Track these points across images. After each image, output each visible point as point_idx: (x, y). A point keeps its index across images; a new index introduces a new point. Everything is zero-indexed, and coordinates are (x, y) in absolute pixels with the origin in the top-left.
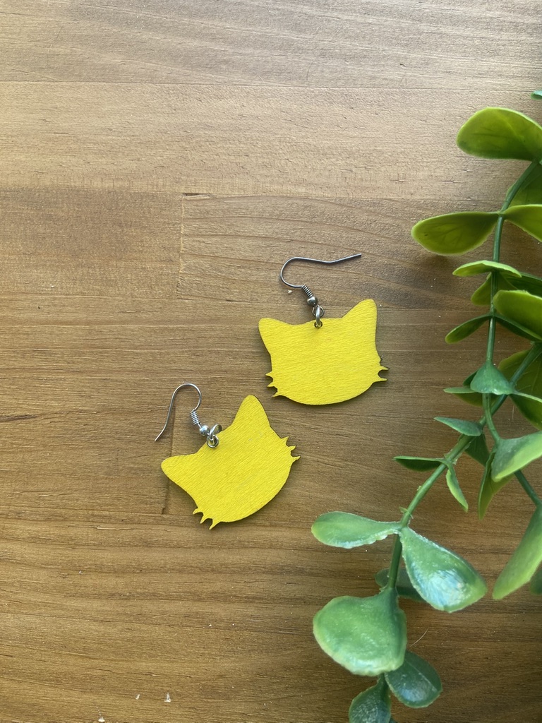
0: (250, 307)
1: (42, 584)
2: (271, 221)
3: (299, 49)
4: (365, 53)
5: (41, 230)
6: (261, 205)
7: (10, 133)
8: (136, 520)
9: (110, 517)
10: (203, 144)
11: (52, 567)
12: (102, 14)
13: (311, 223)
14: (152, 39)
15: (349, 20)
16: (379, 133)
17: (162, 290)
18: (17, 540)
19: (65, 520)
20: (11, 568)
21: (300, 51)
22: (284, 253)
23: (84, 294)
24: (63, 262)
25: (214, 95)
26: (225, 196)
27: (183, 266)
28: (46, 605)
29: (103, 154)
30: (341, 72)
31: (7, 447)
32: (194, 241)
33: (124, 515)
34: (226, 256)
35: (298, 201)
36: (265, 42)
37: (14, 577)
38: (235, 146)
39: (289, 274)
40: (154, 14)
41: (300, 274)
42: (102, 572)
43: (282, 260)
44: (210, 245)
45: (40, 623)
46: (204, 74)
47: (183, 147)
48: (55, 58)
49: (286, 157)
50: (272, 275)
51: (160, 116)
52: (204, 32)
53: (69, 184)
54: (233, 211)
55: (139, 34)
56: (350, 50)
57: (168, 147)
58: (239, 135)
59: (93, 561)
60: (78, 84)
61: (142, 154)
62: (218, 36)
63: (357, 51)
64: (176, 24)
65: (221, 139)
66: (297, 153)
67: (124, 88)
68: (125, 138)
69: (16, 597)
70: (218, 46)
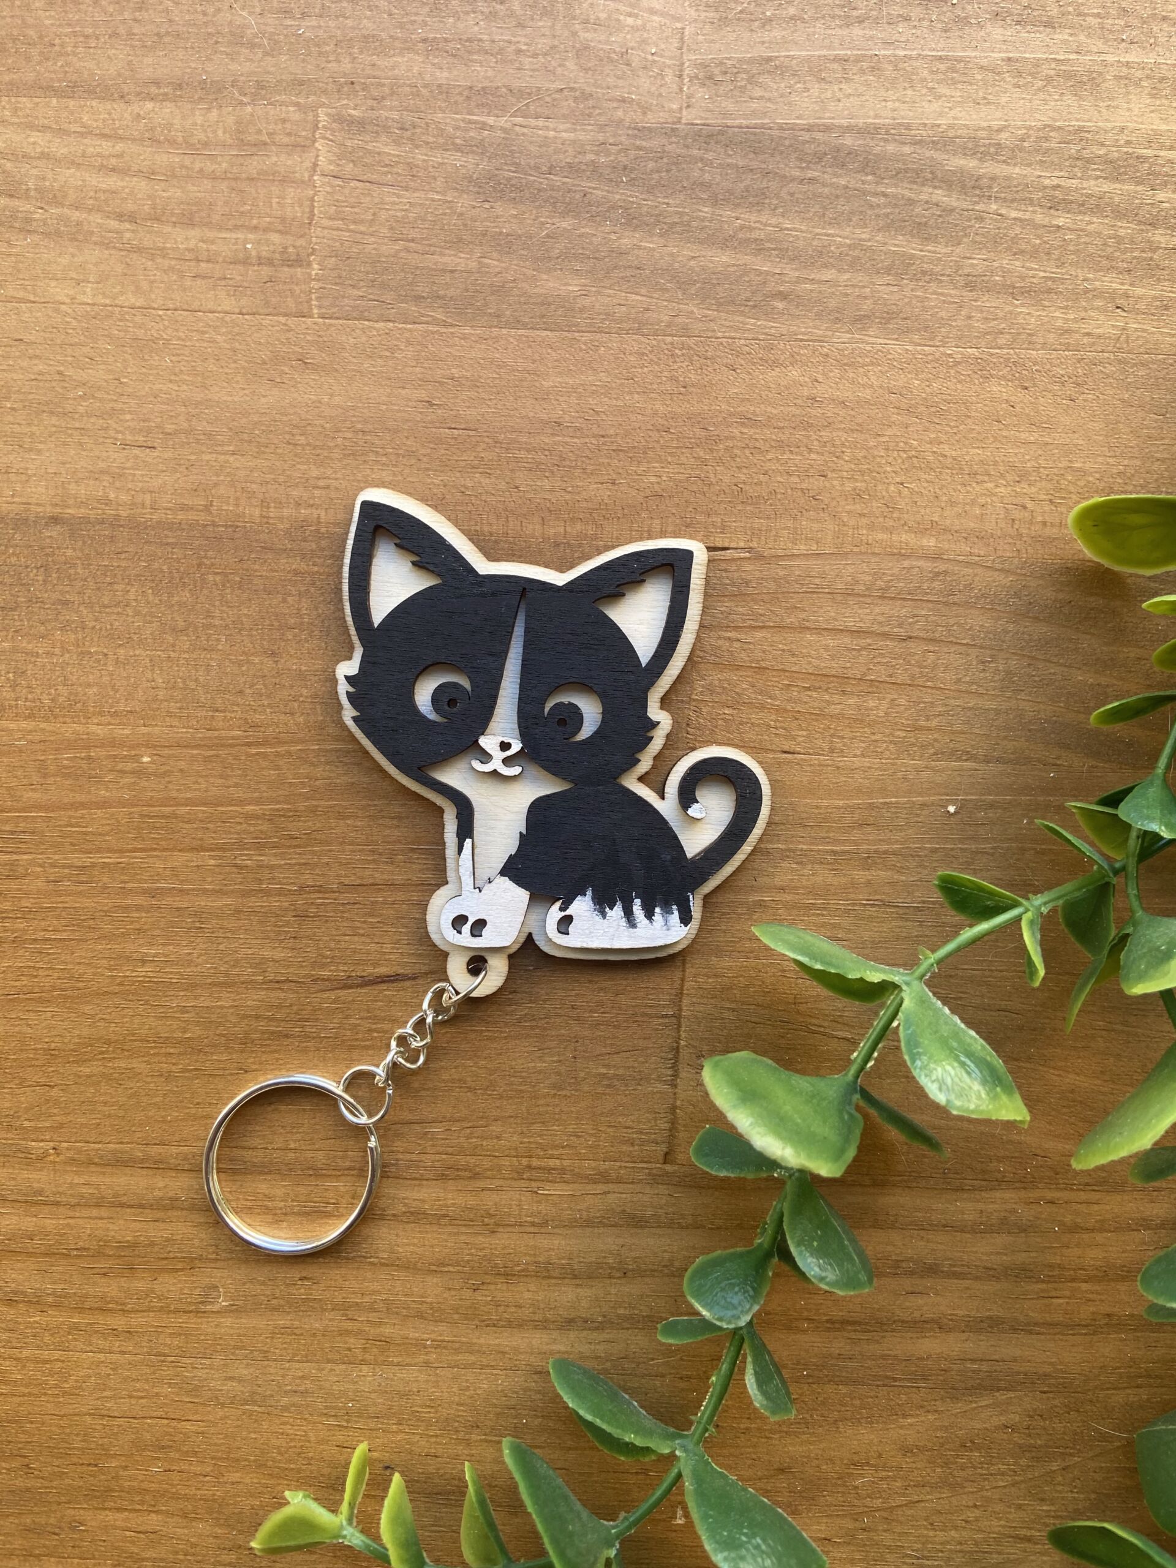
0: (828, 765)
1: (431, 1303)
2: (869, 600)
3: (924, 273)
4: (1050, 283)
6: (850, 569)
7: (359, 426)
8: (614, 1175)
9: (563, 1170)
10: (736, 451)
11: (451, 1269)
12: (539, 190)
13: (946, 604)
14: (640, 248)
15: (1020, 220)
16: (1076, 436)
19: (476, 1176)
20: (369, 1275)
21: (927, 278)
22: (894, 662)
25: (761, 359)
26: (780, 553)
27: (699, 686)
28: (439, 1345)
29: (543, 471)
30: (1005, 318)
31: (360, 1036)
32: (719, 638)
33: (588, 1166)
34: (781, 667)
35: (920, 563)
36: (859, 258)
37: (374, 1292)
38: (799, 457)
39: (903, 702)
40: (644, 196)
41: (925, 703)
42: (549, 1277)
43: (891, 676)
44: (751, 646)
45: (427, 1381)
46: (741, 319)
47: (699, 458)
48: (448, 277)
49: (898, 480)
50: (871, 704)
51: (655, 399)
52: (740, 236)
53: (478, 528)
54: (796, 581)
55: (613, 237)
56: (1022, 278)
57: (669, 459)
58: (808, 437)
59: (530, 1255)
60: (495, 331)
61: (620, 471)
62: (768, 245)
63: (1034, 280)
64: (686, 218)
65: (773, 444)
66: (920, 473)
67: (585, 344)
68: (587, 440)
69: (378, 1331)
70: (769, 264)
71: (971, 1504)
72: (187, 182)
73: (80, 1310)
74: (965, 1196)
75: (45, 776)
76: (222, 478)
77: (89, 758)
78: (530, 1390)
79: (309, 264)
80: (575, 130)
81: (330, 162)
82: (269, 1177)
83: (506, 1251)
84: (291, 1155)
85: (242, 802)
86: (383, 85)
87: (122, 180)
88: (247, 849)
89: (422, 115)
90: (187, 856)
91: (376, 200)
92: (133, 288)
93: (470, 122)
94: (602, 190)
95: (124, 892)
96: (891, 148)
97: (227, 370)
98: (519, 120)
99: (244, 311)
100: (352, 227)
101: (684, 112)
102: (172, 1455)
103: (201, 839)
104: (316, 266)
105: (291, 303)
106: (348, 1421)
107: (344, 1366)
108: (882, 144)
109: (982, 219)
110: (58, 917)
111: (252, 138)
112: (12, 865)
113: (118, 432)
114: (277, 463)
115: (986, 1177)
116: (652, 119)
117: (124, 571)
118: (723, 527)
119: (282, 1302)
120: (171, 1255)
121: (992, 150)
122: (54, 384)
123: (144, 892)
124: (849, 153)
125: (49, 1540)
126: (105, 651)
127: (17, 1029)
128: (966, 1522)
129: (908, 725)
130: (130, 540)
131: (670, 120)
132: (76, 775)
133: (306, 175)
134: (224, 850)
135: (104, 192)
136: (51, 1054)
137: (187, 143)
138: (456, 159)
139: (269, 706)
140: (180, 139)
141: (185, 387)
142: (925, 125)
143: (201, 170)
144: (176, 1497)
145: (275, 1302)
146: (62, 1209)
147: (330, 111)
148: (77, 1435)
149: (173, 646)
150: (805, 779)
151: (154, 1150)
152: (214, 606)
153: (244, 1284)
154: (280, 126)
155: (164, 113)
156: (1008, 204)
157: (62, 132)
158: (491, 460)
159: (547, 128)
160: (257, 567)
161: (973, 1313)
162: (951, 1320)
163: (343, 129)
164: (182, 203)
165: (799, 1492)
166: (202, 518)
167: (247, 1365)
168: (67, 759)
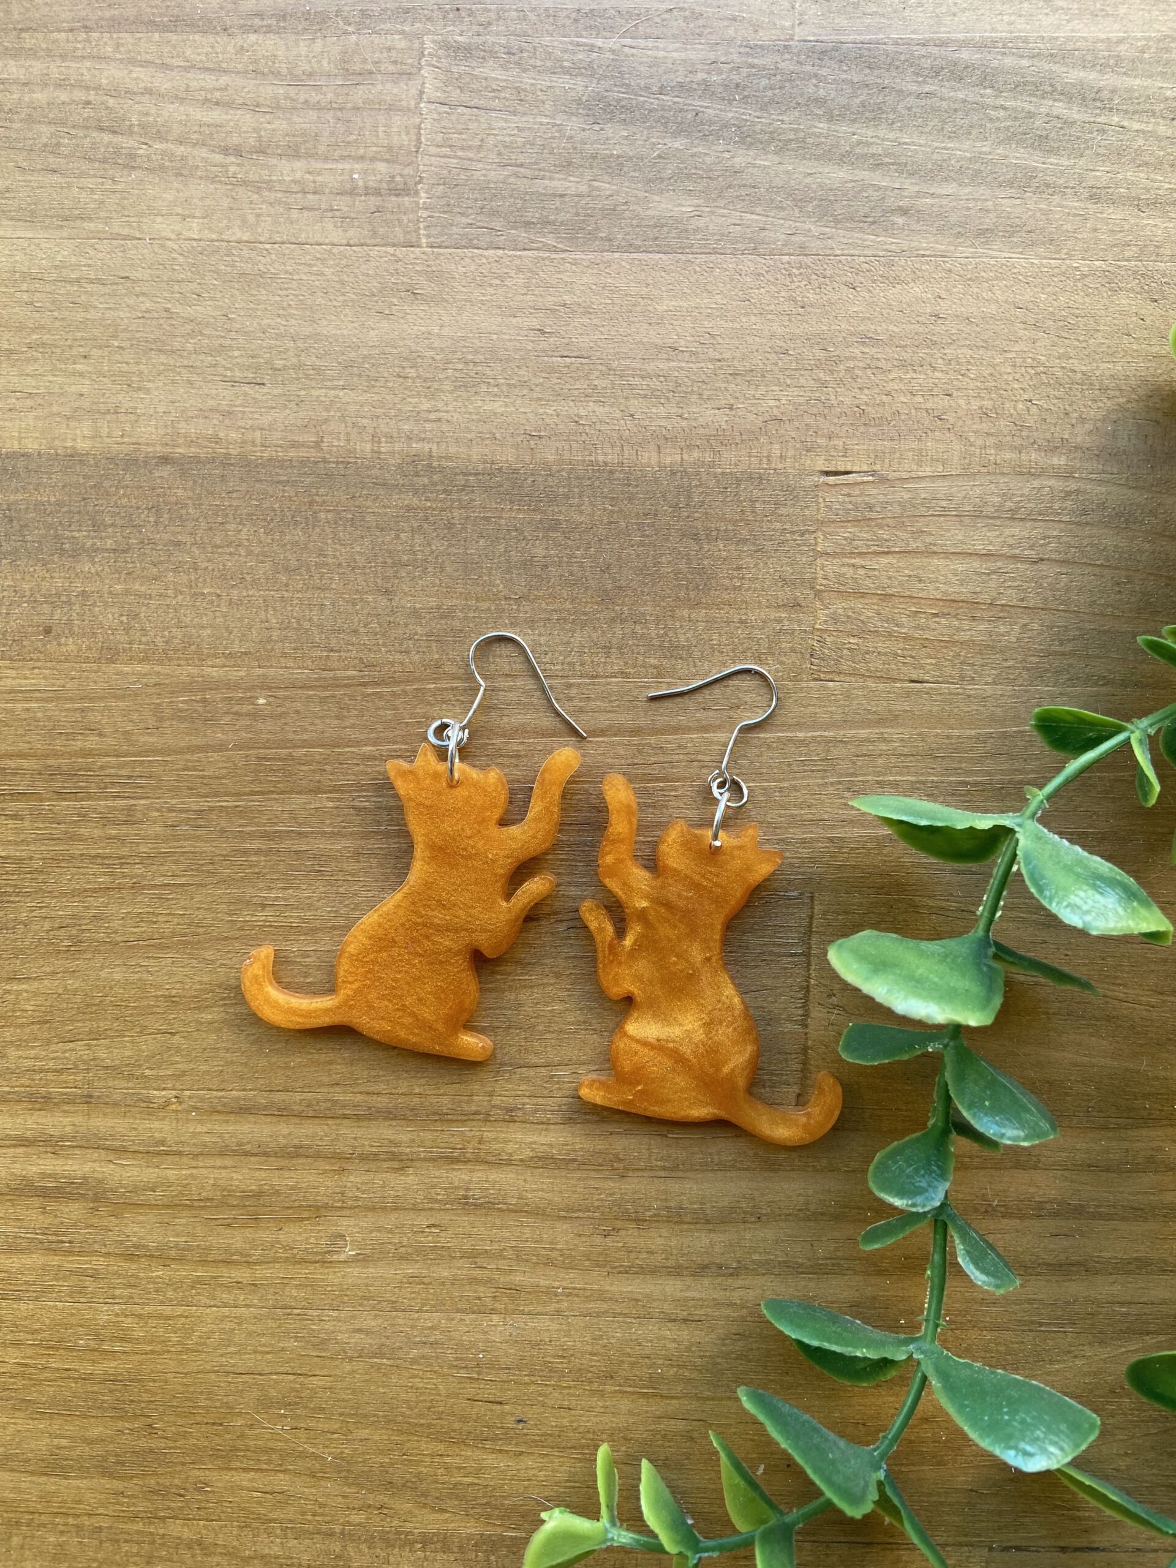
0: (958, 694)
1: (561, 1250)
2: (998, 522)
3: (1048, 186)
5: (540, 551)
6: (978, 490)
7: (470, 357)
10: (859, 373)
11: (581, 1215)
12: (650, 111)
13: (1079, 524)
14: (754, 166)
15: (1143, 132)
17: (782, 663)
18: (509, 1163)
20: (498, 1221)
21: (1051, 191)
22: (1026, 585)
23: (627, 675)
24: (584, 614)
25: (882, 276)
26: (905, 475)
27: (822, 615)
28: (570, 1293)
29: (658, 397)
30: (1130, 230)
32: (843, 565)
34: (908, 593)
35: (1051, 483)
36: (981, 172)
37: (503, 1239)
38: (923, 376)
39: (1036, 626)
40: (757, 114)
41: (1058, 627)
42: (682, 1222)
43: (1022, 600)
44: (877, 573)
45: (558, 1330)
46: (860, 235)
47: (819, 380)
48: (558, 202)
49: (1026, 397)
50: (1003, 629)
51: (773, 321)
52: (858, 151)
53: (593, 458)
54: (922, 504)
55: (727, 155)
56: (1147, 190)
57: (788, 381)
58: (932, 355)
59: (661, 1200)
60: (607, 256)
61: (738, 395)
62: (887, 160)
63: (1160, 192)
64: (802, 135)
65: (895, 363)
66: (1048, 389)
67: (700, 266)
68: (703, 365)
69: (508, 1279)
70: (888, 179)
71: (1122, 1452)
72: (292, 114)
73: (203, 1262)
74: (1111, 1134)
75: (161, 720)
76: (332, 413)
77: (204, 700)
78: (665, 1338)
79: (417, 193)
80: (686, 50)
81: (437, 89)
82: (394, 1123)
83: (636, 1196)
84: (416, 1100)
85: (358, 743)
86: (489, 11)
87: (227, 114)
88: (365, 791)
89: (529, 39)
90: (304, 798)
91: (485, 126)
92: (239, 223)
93: (578, 45)
94: (715, 109)
95: (241, 836)
96: (1009, 61)
97: (335, 303)
98: (628, 41)
99: (352, 242)
100: (460, 153)
101: (797, 30)
102: (299, 1412)
103: (319, 781)
104: (423, 195)
105: (399, 234)
106: (479, 1374)
107: (474, 1316)
108: (1000, 57)
109: (1104, 131)
110: (176, 862)
111: (357, 68)
112: (129, 810)
113: (226, 369)
114: (388, 397)
115: (1131, 1114)
116: (764, 37)
117: (236, 510)
118: (845, 450)
119: (409, 1250)
120: (297, 1204)
121: (1112, 62)
122: (162, 321)
123: (265, 835)
124: (966, 67)
125: (174, 1501)
126: (218, 592)
127: (137, 976)
128: (1118, 1470)
129: (1042, 651)
130: (241, 478)
131: (782, 38)
132: (192, 718)
133: (413, 103)
134: (342, 792)
135: (208, 126)
136: (172, 1001)
137: (291, 74)
138: (564, 82)
139: (384, 645)
140: (284, 71)
141: (293, 322)
142: (1043, 38)
143: (306, 101)
144: (303, 1455)
145: (402, 1250)
146: (185, 1160)
147: (436, 38)
148: (201, 1393)
149: (287, 585)
150: (934, 709)
151: (278, 1097)
152: (327, 544)
153: (371, 1232)
154: (385, 55)
155: (269, 45)
156: (1130, 115)
157: (165, 67)
158: (605, 388)
159: (657, 48)
160: (369, 503)
161: (1119, 1255)
162: (1098, 1262)
163: (449, 56)
164: (287, 135)
165: (944, 1442)
166: (313, 454)
167: (376, 1316)
168: (183, 702)
